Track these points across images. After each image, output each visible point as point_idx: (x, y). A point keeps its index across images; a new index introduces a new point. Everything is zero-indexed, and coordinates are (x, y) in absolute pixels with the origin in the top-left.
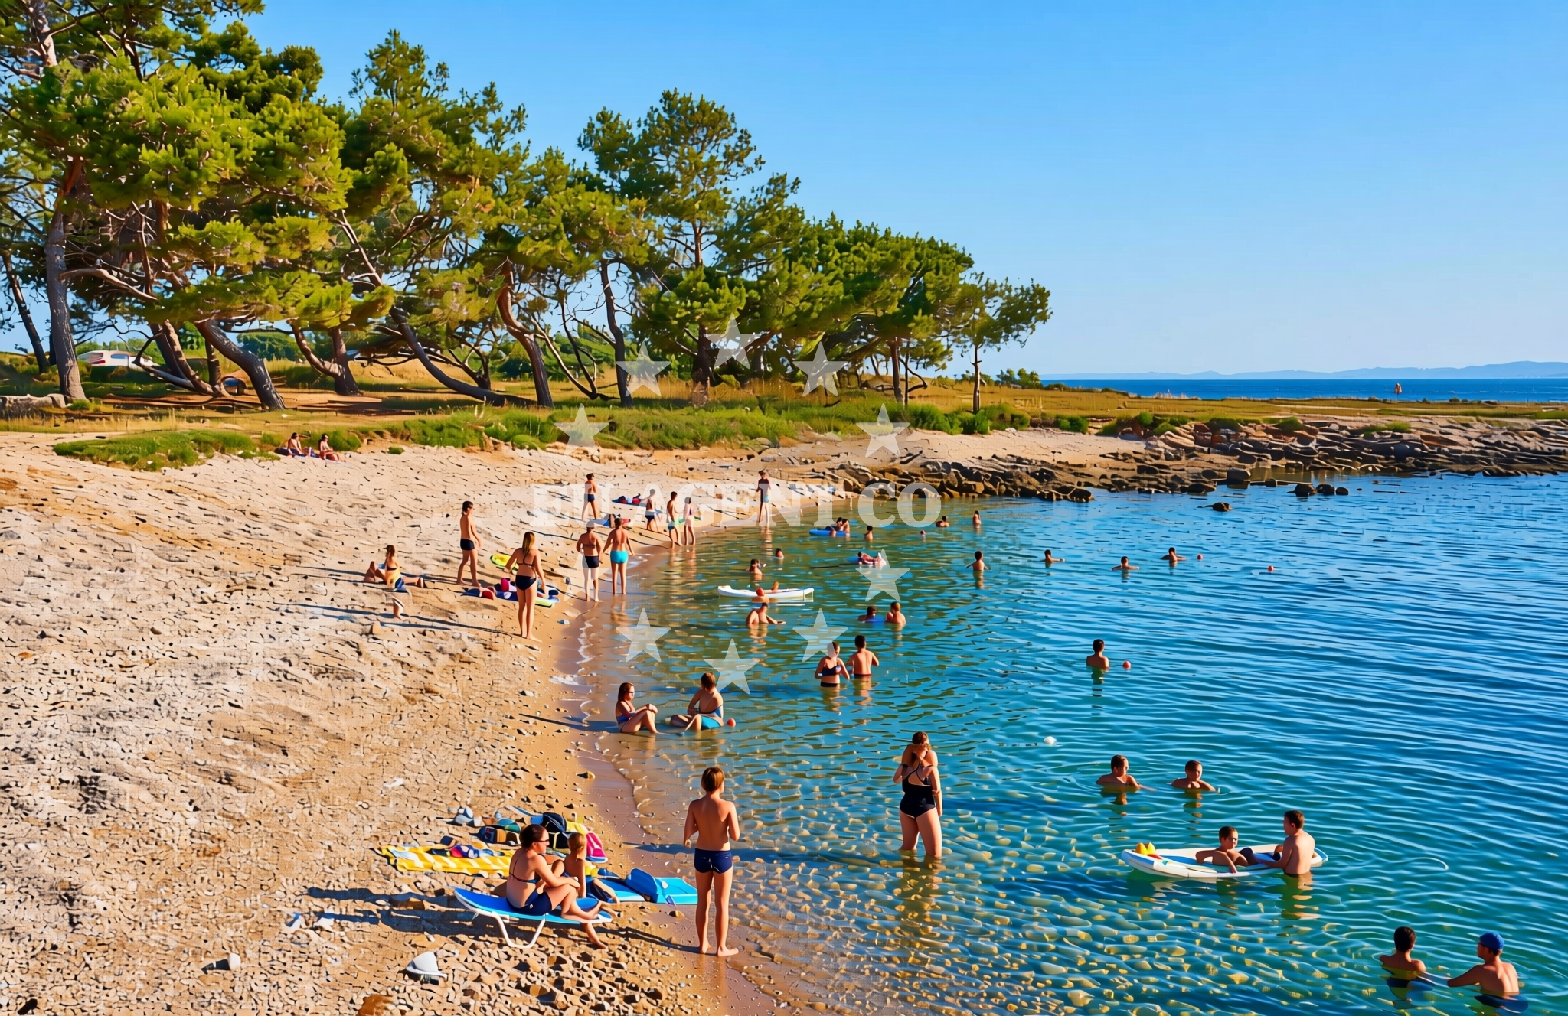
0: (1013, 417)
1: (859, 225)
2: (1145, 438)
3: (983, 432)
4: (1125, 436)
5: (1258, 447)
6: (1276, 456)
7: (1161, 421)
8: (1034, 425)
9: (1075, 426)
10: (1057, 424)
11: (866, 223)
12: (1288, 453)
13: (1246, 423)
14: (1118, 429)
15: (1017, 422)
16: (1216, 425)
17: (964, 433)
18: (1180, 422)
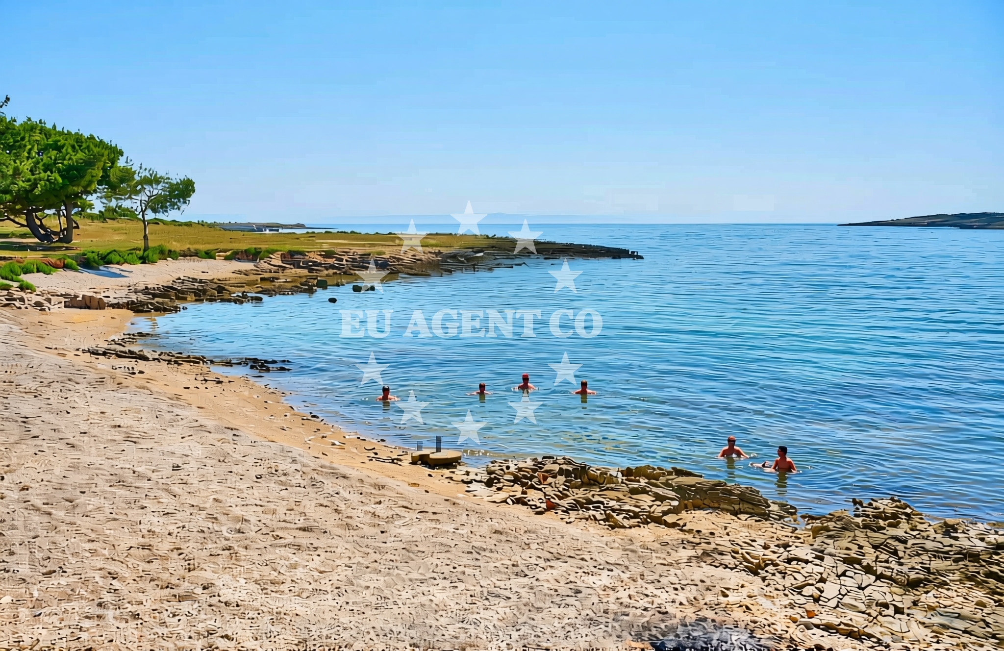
0: (170, 251)
1: (29, 119)
2: (253, 260)
3: (153, 262)
4: (239, 260)
5: (315, 264)
6: (327, 269)
7: (260, 252)
8: (185, 255)
9: (209, 255)
10: (196, 254)
11: (35, 119)
12: (332, 267)
13: (308, 252)
14: (236, 256)
15: (172, 254)
16: (292, 253)
17: (142, 263)
18: (273, 252)
